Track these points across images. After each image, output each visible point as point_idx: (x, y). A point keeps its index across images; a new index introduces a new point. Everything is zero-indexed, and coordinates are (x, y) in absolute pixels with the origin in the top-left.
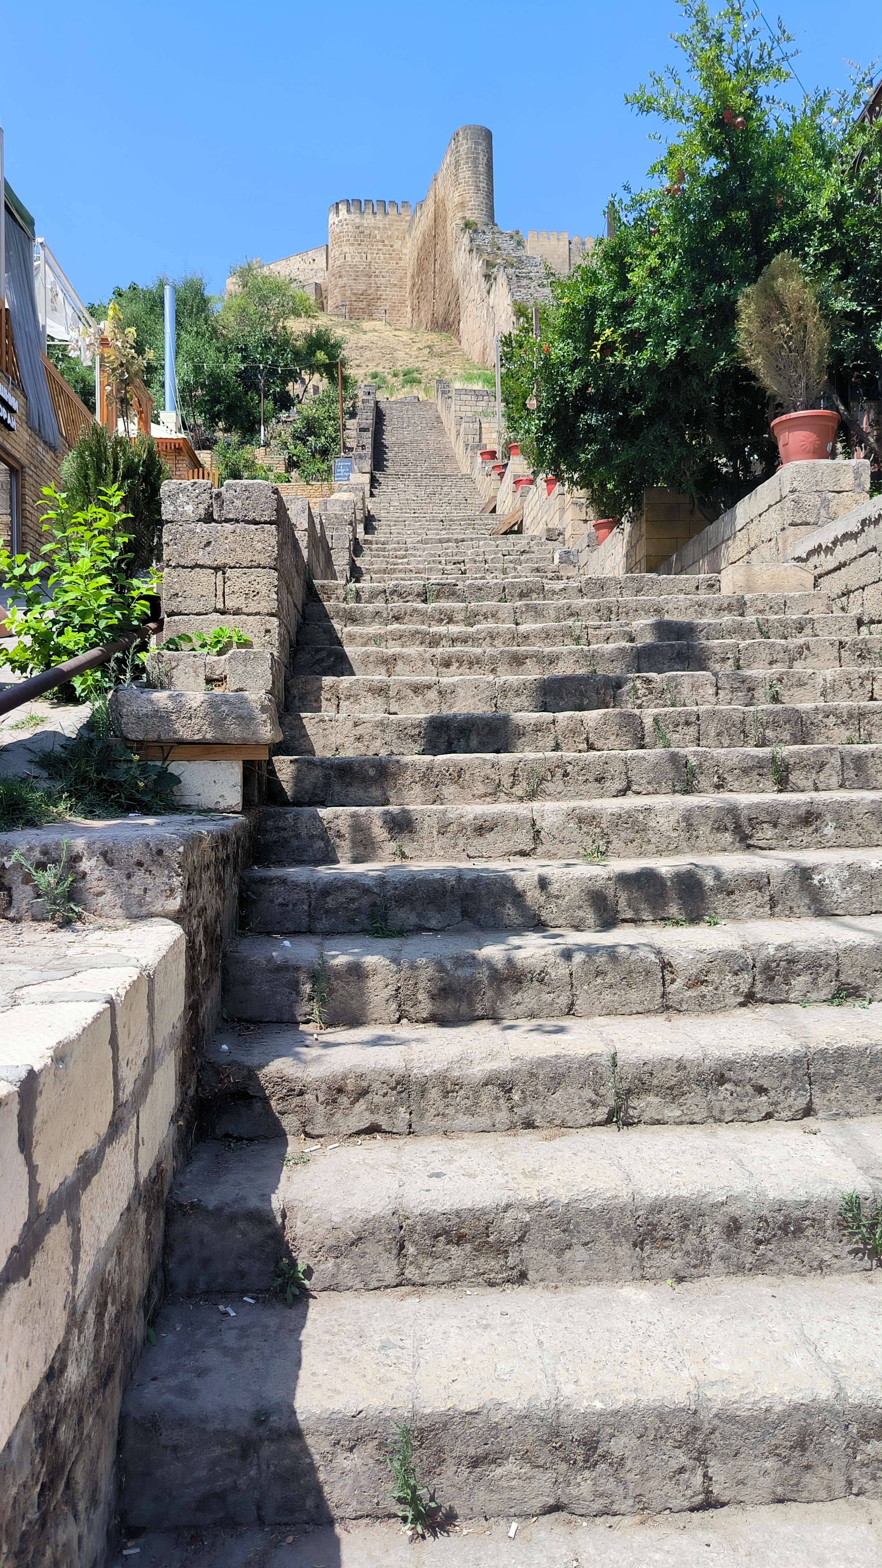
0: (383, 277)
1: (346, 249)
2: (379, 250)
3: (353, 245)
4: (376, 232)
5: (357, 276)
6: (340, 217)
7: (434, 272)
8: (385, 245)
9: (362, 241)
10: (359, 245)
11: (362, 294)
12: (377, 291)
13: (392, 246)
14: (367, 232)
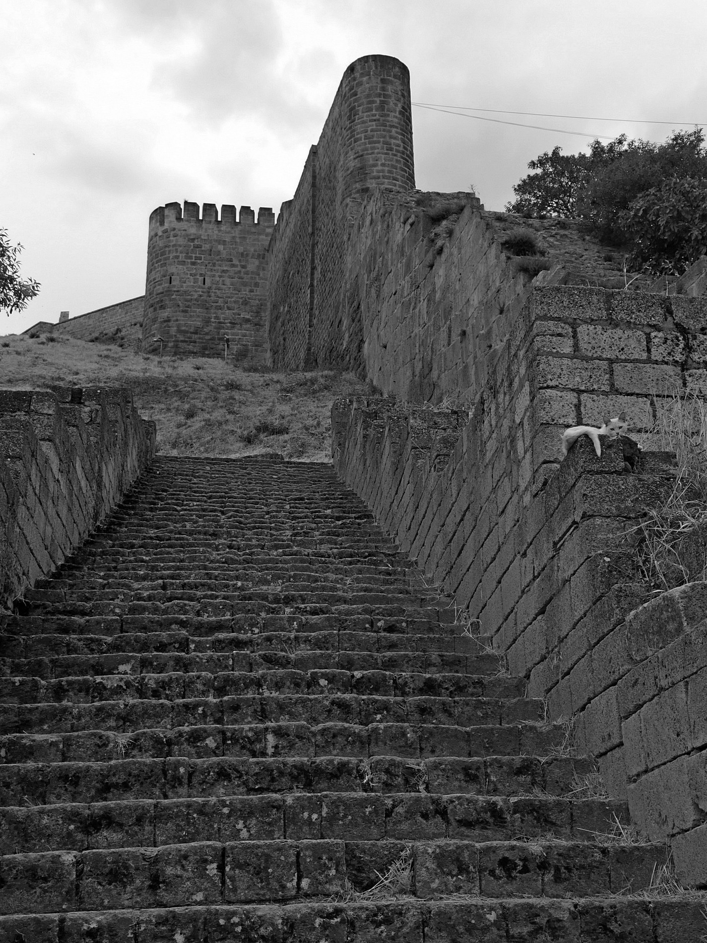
0: (229, 308)
1: (172, 269)
2: (223, 271)
3: (183, 263)
4: (221, 247)
5: (188, 307)
6: (166, 225)
7: (312, 285)
8: (233, 266)
9: (196, 258)
10: (193, 264)
11: (196, 333)
12: (219, 328)
13: (243, 267)
14: (206, 247)
